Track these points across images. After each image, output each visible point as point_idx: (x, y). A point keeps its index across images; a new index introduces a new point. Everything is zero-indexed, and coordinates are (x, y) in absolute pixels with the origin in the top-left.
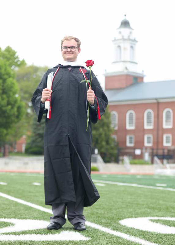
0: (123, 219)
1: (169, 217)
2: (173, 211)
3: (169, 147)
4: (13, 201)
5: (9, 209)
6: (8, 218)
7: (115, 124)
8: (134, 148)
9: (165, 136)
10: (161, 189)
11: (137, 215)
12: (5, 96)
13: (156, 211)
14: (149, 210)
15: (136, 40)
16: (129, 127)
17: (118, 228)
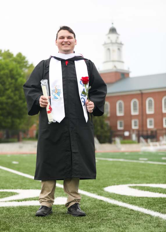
0: (107, 186)
1: (144, 183)
2: (149, 179)
3: (152, 129)
4: (21, 176)
5: (17, 182)
6: (15, 189)
7: (108, 112)
8: (124, 131)
9: (148, 120)
10: (143, 162)
11: (119, 183)
12: (17, 92)
13: (135, 179)
14: (129, 179)
15: (122, 43)
16: (119, 114)
17: (101, 194)
